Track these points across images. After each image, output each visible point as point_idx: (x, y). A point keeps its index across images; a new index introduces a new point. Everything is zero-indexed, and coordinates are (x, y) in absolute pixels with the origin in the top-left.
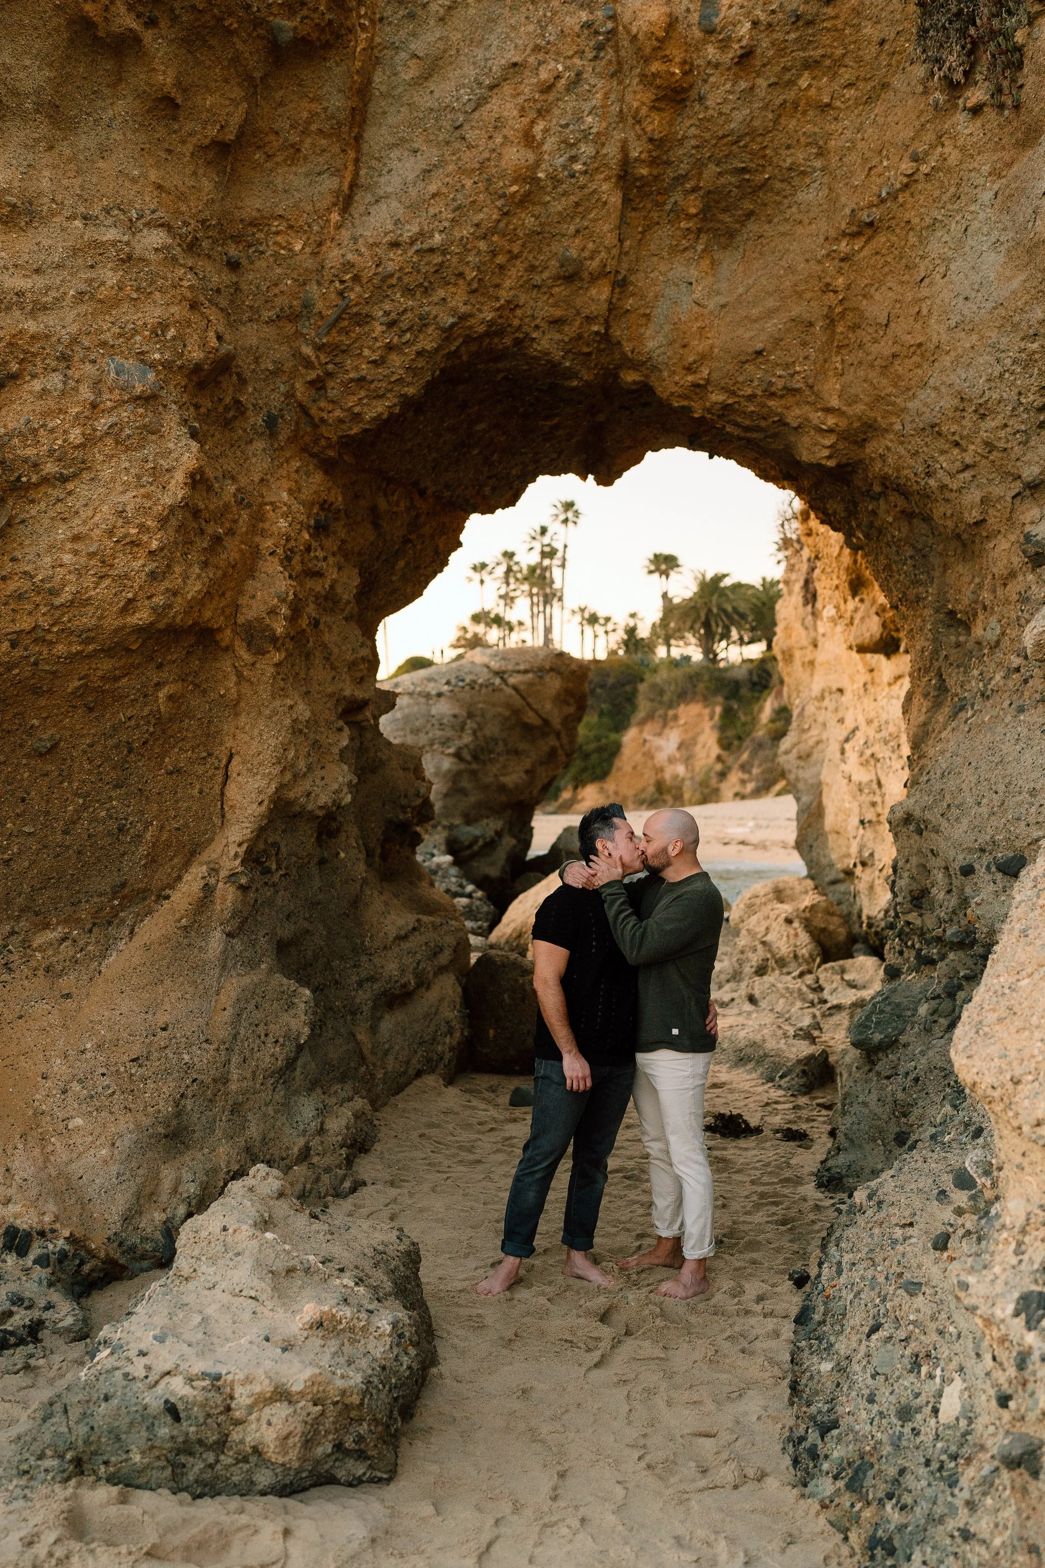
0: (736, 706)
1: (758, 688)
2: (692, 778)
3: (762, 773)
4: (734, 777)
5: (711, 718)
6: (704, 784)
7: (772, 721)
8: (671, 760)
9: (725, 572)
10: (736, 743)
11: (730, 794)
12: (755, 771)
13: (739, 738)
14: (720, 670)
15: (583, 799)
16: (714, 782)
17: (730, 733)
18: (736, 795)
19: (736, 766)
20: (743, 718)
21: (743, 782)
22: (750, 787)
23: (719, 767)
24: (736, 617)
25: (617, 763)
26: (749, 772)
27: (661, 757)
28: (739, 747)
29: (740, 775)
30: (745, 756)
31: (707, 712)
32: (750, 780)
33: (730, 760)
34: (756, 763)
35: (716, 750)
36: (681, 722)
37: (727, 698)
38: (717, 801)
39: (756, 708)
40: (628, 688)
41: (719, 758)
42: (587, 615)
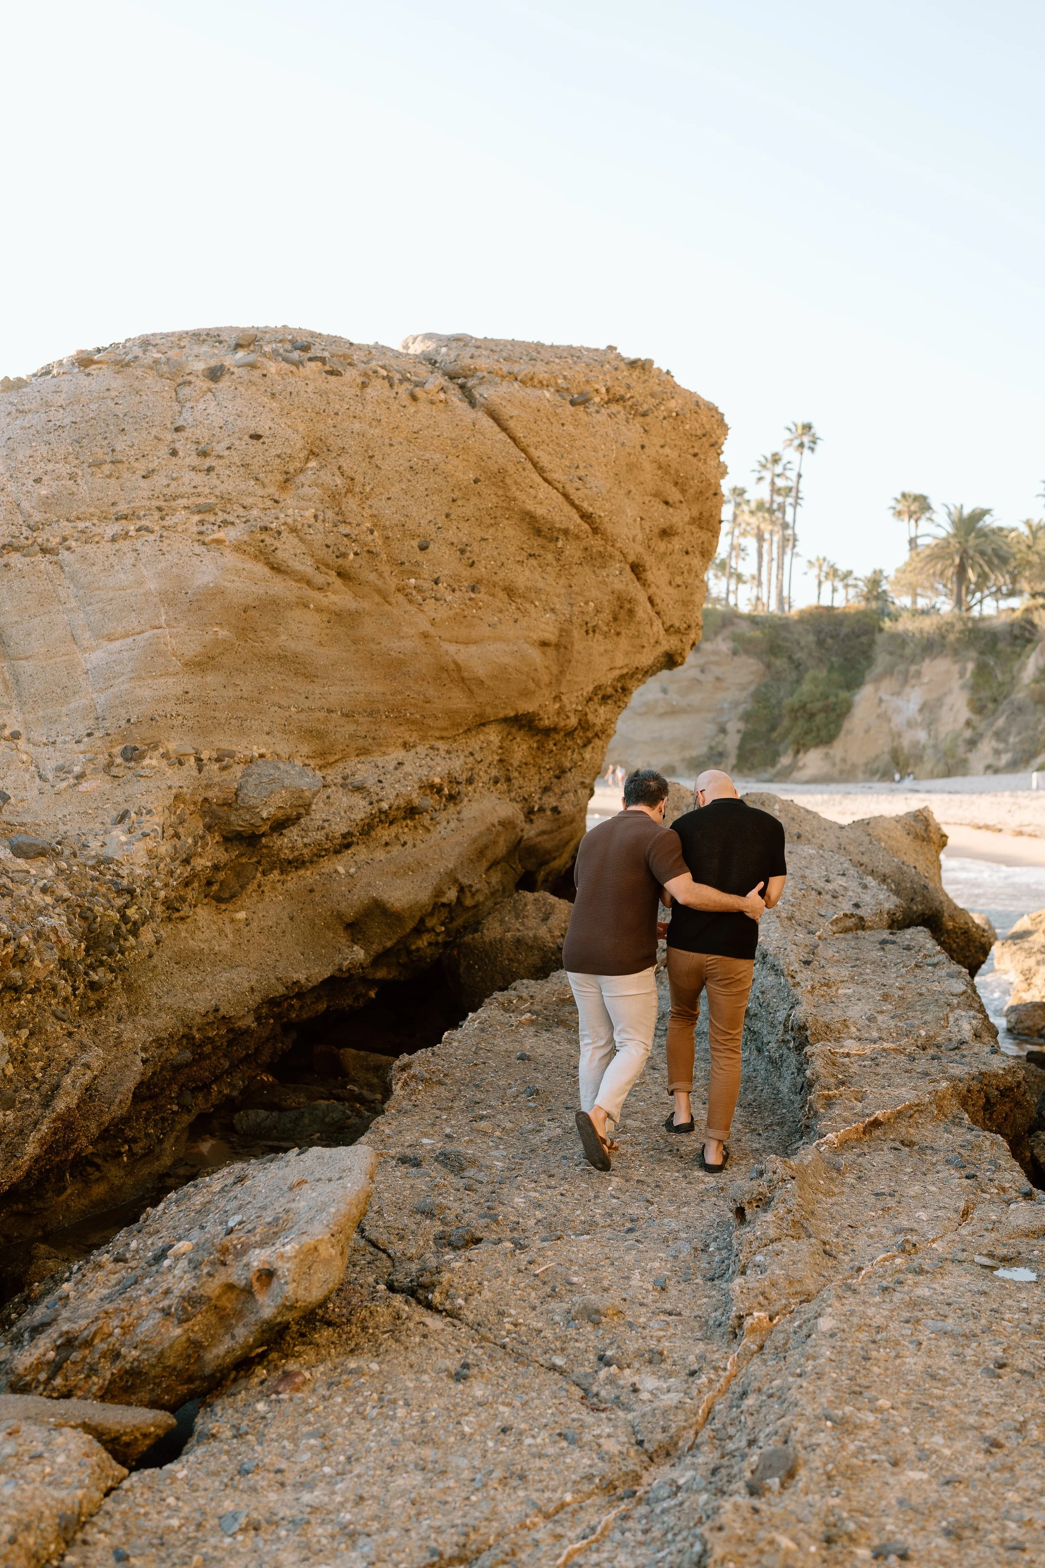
0: (992, 663)
1: (1019, 642)
2: (935, 747)
3: (1021, 742)
4: (986, 746)
5: (962, 675)
6: (949, 753)
7: (1037, 681)
8: (910, 724)
9: (985, 506)
10: (991, 706)
11: (981, 767)
12: (1012, 740)
13: (995, 701)
14: (973, 619)
15: (804, 766)
16: (961, 750)
17: (985, 694)
18: (988, 767)
19: (990, 733)
20: (1000, 677)
21: (997, 752)
22: (1005, 758)
23: (968, 734)
24: (996, 561)
25: (847, 725)
26: (1005, 741)
27: (898, 721)
28: (994, 712)
29: (994, 743)
30: (1001, 722)
31: (956, 668)
32: (1006, 751)
33: (982, 726)
34: (1014, 730)
35: (965, 713)
36: (926, 680)
37: (982, 653)
38: (965, 774)
39: (1016, 665)
40: (864, 639)
41: (968, 723)
42: (825, 568)
